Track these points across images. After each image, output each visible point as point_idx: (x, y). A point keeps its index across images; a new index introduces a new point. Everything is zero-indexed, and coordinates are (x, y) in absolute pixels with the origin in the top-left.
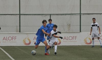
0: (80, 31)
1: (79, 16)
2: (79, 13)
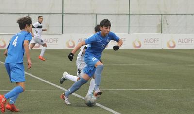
0: (62, 33)
1: (61, 16)
2: (61, 12)
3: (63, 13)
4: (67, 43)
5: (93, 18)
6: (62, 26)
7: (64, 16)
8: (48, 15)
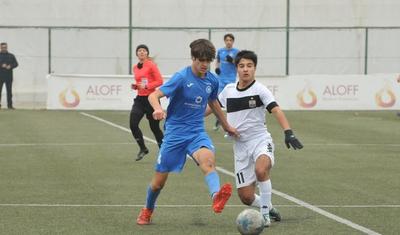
0: (287, 74)
1: (285, 34)
2: (285, 25)
3: (288, 28)
4: (298, 96)
5: (359, 36)
6: (287, 58)
7: (291, 34)
8: (254, 32)
